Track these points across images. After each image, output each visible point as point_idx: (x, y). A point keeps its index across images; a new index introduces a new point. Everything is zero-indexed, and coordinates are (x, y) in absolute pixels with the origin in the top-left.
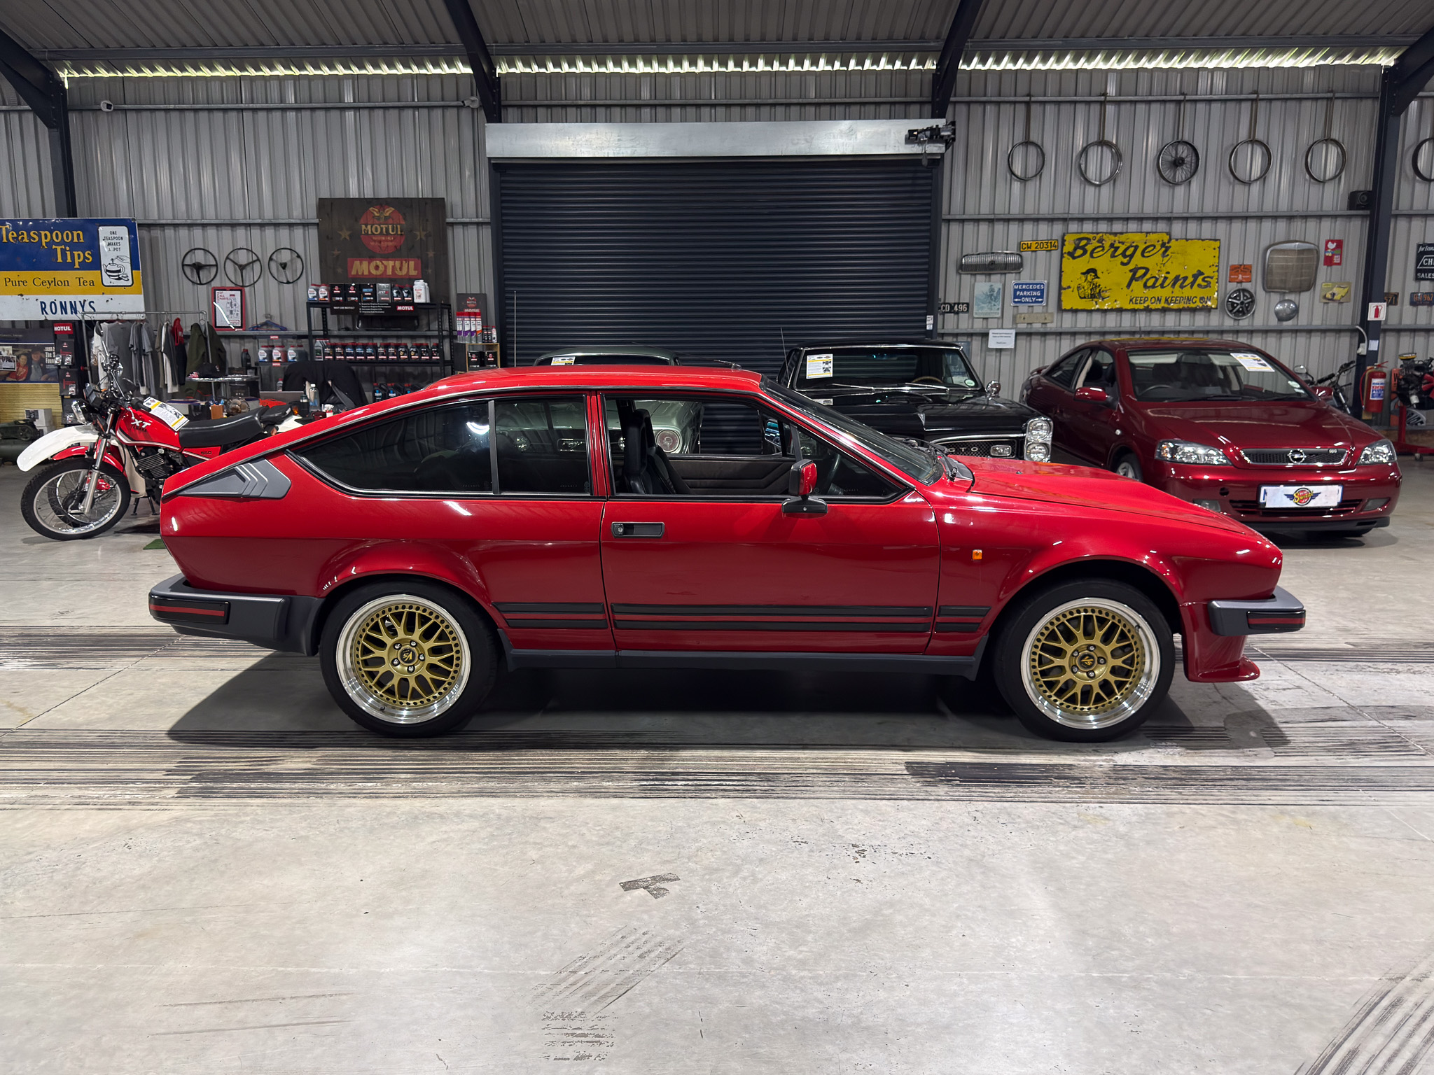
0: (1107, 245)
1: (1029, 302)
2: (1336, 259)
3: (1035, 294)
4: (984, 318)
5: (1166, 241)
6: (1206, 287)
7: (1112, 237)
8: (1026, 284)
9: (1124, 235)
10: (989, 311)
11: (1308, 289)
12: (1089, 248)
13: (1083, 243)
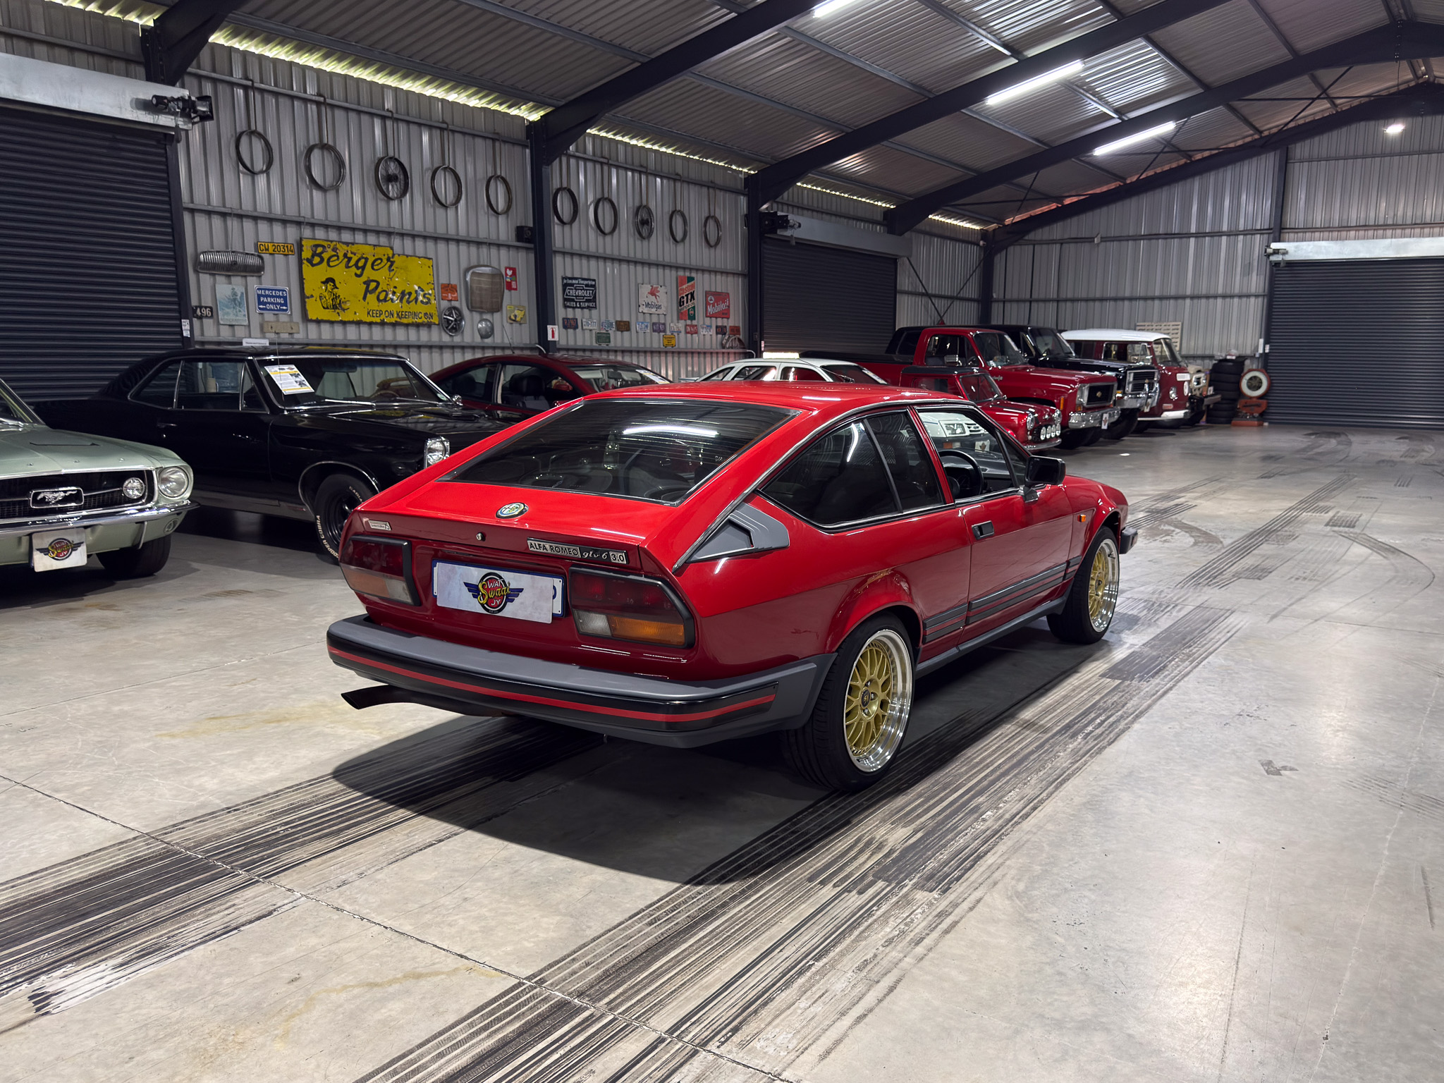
0: (341, 255)
1: (274, 310)
2: (514, 286)
3: (279, 300)
4: (230, 325)
5: (391, 256)
6: (427, 303)
7: (345, 247)
8: (269, 290)
9: (355, 246)
10: (234, 318)
11: (498, 311)
12: (326, 256)
13: (319, 250)
